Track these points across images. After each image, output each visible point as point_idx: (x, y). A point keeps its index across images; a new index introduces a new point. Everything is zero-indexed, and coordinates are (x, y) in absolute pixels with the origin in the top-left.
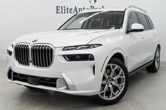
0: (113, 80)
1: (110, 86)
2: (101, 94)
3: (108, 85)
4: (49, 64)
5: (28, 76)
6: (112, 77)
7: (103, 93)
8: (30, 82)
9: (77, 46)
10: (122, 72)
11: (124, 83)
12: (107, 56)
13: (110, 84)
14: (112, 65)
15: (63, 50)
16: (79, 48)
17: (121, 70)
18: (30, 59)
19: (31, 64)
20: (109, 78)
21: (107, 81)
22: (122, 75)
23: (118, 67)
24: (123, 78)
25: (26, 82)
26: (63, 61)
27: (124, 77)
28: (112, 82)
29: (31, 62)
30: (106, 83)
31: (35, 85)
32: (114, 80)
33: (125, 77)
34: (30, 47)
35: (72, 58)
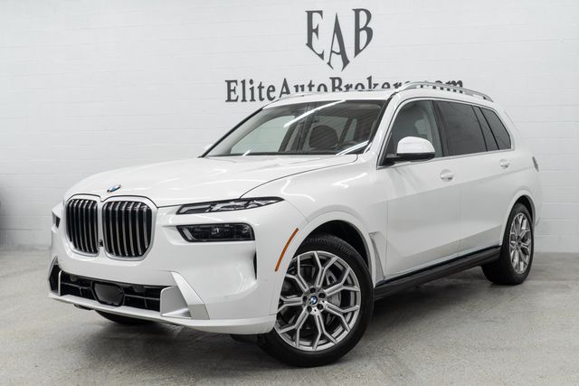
0: (322, 295)
1: (316, 313)
2: (287, 332)
3: (309, 309)
4: (144, 250)
5: (96, 282)
6: (319, 286)
7: (294, 331)
8: (100, 298)
9: (214, 203)
10: (349, 275)
11: (358, 306)
12: (297, 230)
13: (316, 308)
14: (319, 255)
15: (178, 213)
16: (218, 207)
17: (349, 269)
18: (101, 236)
19: (102, 249)
20: (313, 290)
21: (305, 299)
22: (353, 285)
23: (337, 261)
24: (355, 292)
25: (92, 298)
26: (177, 241)
27: (357, 288)
28: (321, 303)
29: (101, 244)
30: (301, 303)
31: (112, 305)
32: (328, 295)
33: (361, 287)
34: (100, 206)
35: (201, 234)
